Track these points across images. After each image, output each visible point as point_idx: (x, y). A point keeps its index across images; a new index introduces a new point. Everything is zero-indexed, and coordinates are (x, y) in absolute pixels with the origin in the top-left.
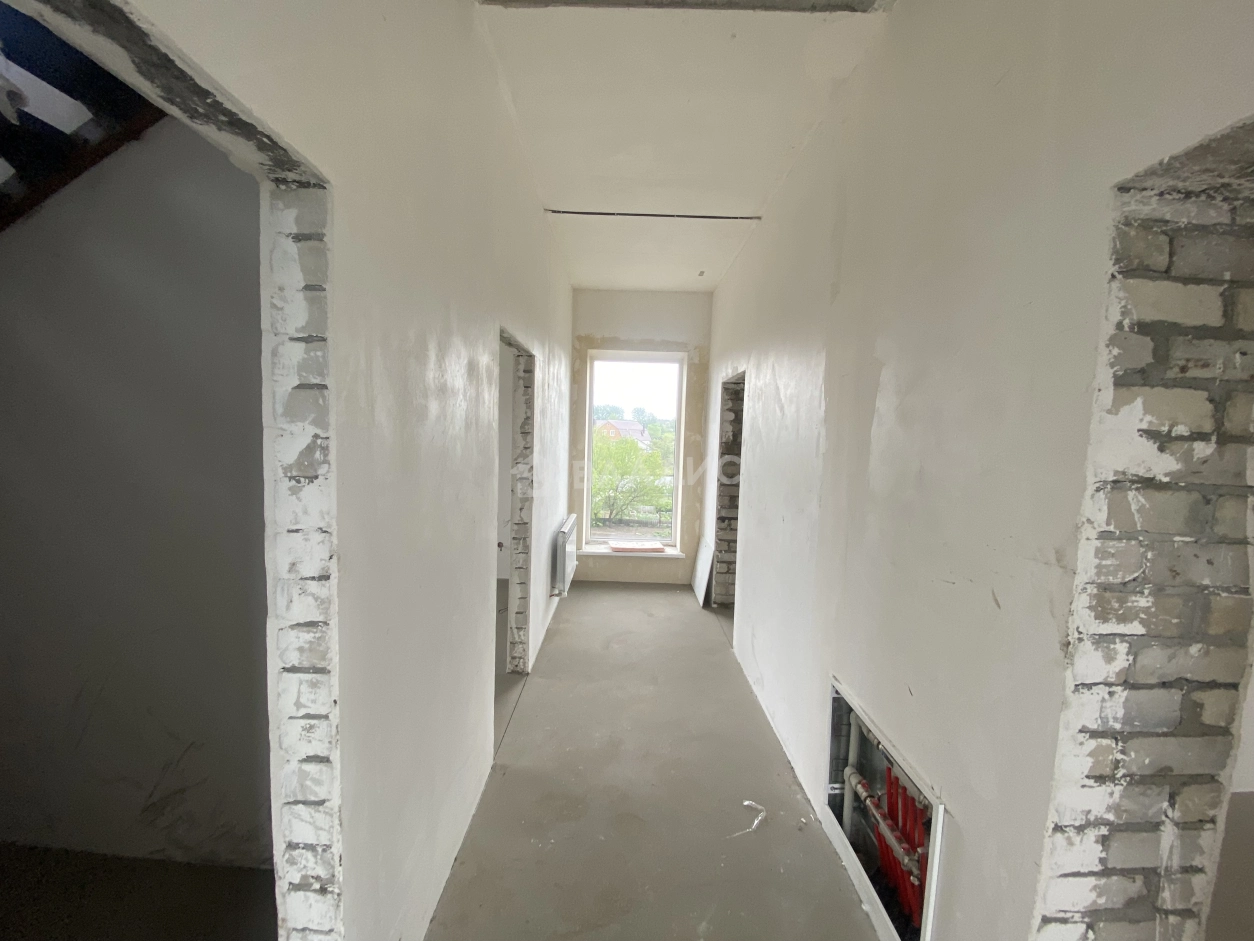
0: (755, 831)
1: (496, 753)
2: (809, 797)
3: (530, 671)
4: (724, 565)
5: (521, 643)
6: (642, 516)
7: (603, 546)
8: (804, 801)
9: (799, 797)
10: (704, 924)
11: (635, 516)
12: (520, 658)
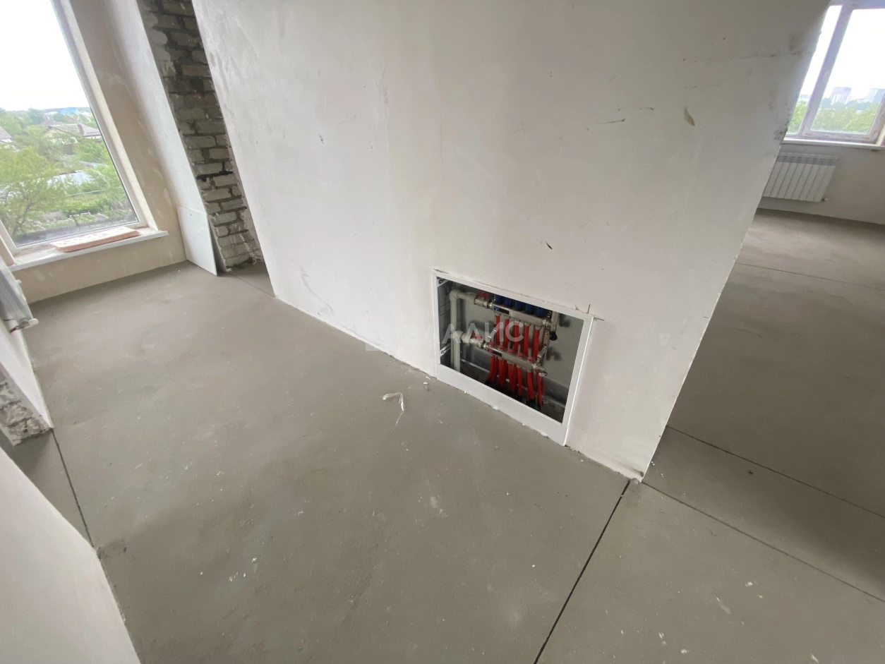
0: (406, 411)
1: (90, 540)
2: (417, 367)
3: (51, 425)
4: (224, 228)
5: (12, 403)
6: (50, 225)
7: (45, 252)
8: (416, 371)
9: (410, 371)
10: (432, 499)
11: (41, 226)
12: (25, 420)
